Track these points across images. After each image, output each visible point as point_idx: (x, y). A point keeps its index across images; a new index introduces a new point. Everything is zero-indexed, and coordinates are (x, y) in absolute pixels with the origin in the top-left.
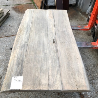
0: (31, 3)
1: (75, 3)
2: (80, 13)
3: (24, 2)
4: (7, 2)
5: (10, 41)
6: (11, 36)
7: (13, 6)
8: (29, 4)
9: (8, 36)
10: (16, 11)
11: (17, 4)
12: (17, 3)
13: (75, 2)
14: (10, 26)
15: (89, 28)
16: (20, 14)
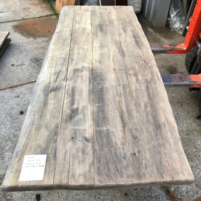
0: (51, 15)
1: (139, 10)
2: (150, 29)
3: (35, 12)
4: (1, 15)
5: (18, 97)
6: (18, 86)
7: (15, 23)
8: (47, 16)
10: (22, 33)
11: (23, 19)
12: (22, 15)
14: (13, 65)
16: (31, 39)
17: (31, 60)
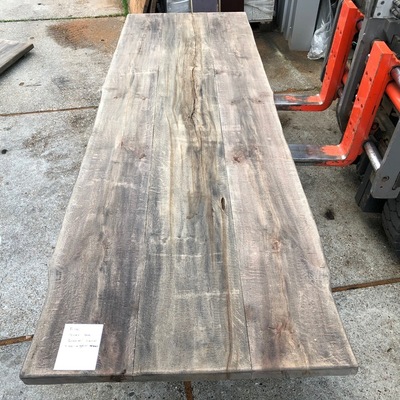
0: (117, 16)
1: (269, 18)
2: (279, 53)
3: (94, 9)
4: (37, 8)
5: (8, 129)
6: (17, 114)
7: (54, 23)
8: (111, 16)
9: (6, 115)
10: (57, 39)
11: (70, 18)
12: (71, 12)
13: (269, 14)
14: (22, 84)
15: (321, 103)
16: (69, 49)
17: (54, 80)
